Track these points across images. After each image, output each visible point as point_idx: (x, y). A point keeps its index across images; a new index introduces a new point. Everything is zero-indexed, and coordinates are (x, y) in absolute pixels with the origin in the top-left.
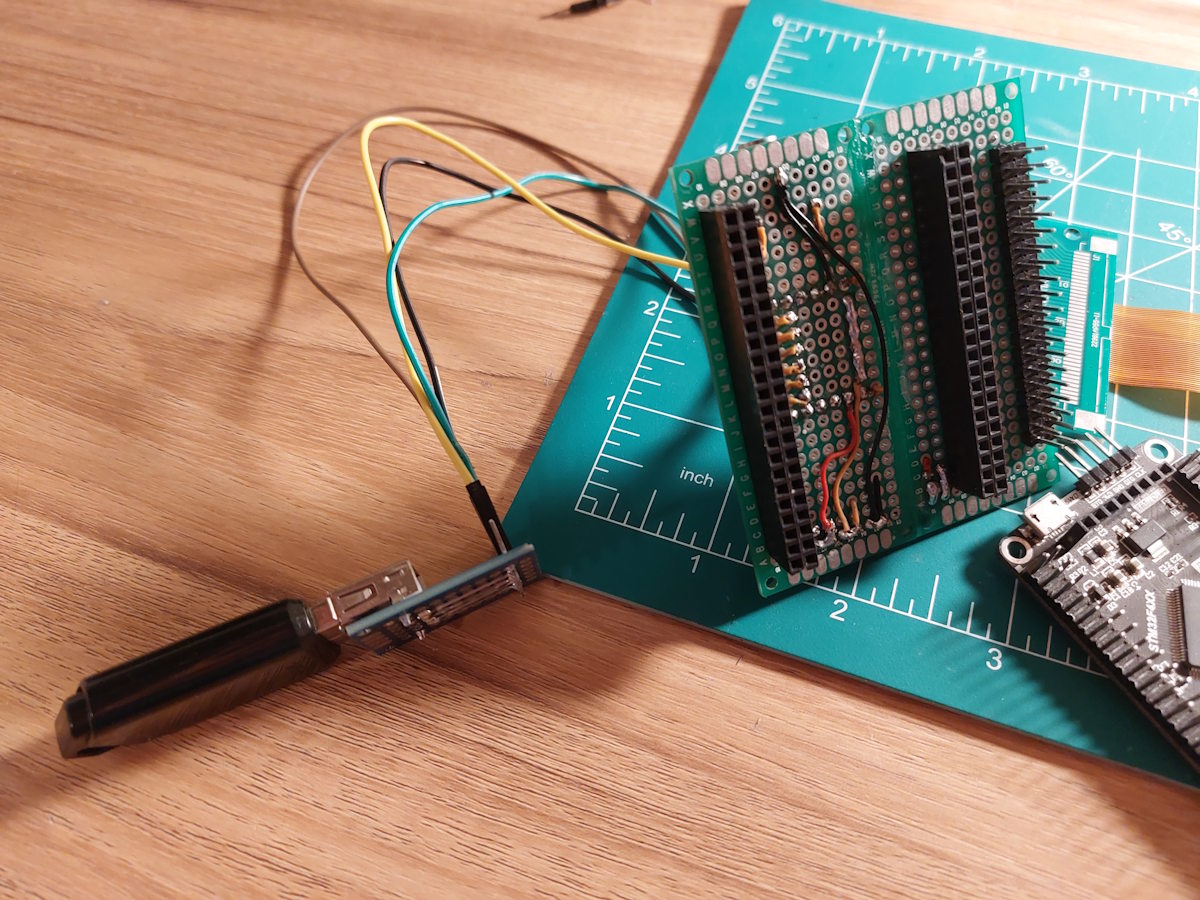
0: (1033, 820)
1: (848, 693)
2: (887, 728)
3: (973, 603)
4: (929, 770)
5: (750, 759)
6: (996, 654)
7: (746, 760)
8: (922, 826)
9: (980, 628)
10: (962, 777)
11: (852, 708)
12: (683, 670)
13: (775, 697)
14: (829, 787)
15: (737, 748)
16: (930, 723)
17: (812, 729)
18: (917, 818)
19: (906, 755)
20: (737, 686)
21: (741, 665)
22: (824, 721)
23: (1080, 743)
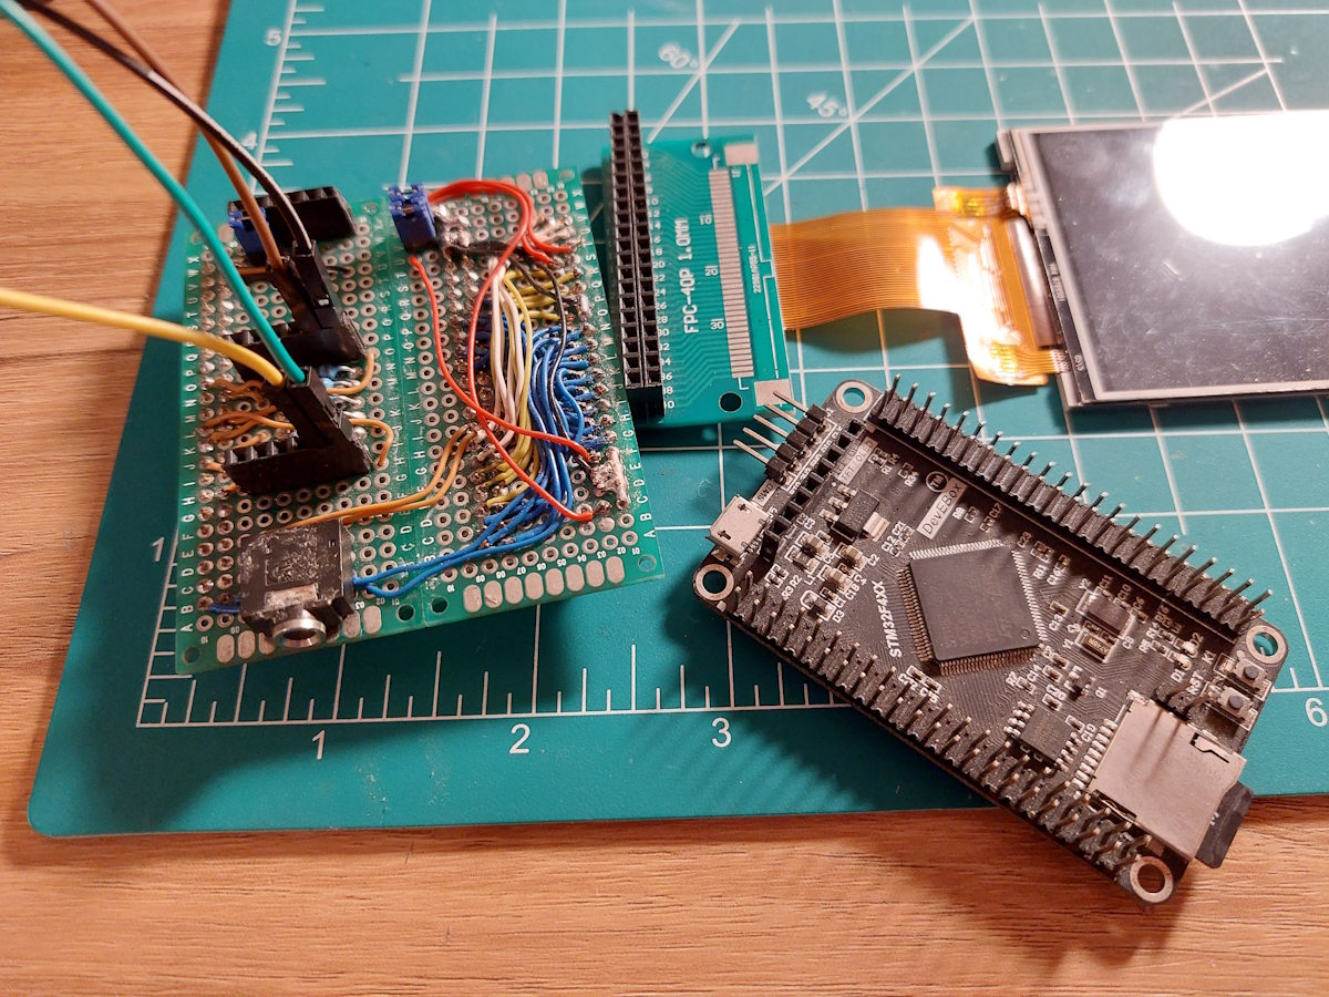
0: (811, 922)
1: (556, 845)
2: (613, 873)
3: (682, 667)
4: (675, 908)
5: (449, 986)
6: (721, 725)
7: (445, 989)
8: (680, 987)
9: (696, 698)
10: (716, 901)
11: (564, 863)
12: (337, 897)
13: (465, 888)
14: (558, 983)
15: (429, 978)
16: (665, 844)
17: (520, 913)
18: (673, 979)
19: (644, 899)
20: (413, 892)
21: (412, 860)
22: (534, 896)
23: (840, 804)
